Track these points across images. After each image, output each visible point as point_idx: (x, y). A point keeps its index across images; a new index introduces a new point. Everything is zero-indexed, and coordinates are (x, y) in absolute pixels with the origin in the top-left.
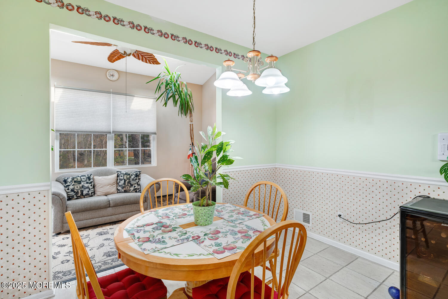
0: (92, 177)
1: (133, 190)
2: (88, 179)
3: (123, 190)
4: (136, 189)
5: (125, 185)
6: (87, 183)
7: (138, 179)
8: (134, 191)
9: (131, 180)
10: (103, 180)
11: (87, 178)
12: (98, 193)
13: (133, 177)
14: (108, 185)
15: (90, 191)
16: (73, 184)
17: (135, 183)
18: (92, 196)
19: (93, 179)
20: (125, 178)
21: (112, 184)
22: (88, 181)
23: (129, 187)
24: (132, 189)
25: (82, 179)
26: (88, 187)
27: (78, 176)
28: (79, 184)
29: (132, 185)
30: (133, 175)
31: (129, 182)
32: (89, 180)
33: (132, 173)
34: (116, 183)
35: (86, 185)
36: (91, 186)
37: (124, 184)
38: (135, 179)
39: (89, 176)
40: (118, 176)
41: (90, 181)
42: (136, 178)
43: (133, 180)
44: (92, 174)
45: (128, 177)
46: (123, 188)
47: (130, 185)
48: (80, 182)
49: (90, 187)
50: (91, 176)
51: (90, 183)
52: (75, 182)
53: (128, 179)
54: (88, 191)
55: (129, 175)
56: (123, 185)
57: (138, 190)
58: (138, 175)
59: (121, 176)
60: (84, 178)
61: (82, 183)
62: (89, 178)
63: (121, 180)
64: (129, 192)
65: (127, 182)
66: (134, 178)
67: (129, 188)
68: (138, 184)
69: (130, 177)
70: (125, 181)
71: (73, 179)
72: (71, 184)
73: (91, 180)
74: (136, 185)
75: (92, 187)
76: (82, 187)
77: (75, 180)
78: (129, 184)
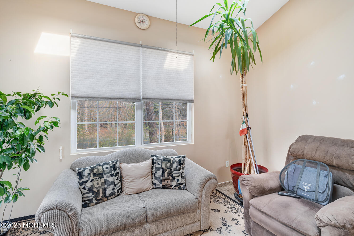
0: (118, 165)
1: (176, 186)
2: (112, 169)
3: (161, 186)
4: (180, 184)
5: (164, 178)
6: (112, 175)
7: (182, 168)
8: (177, 188)
9: (173, 170)
10: (133, 169)
11: (111, 167)
12: (126, 190)
13: (175, 165)
14: (141, 177)
15: (116, 188)
16: (91, 179)
17: (178, 175)
18: (118, 195)
19: (120, 168)
20: (164, 166)
21: (146, 176)
22: (113, 172)
23: (169, 181)
24: (174, 183)
25: (105, 169)
26: (113, 183)
27: (100, 165)
28: (101, 178)
29: (174, 178)
30: (175, 163)
31: (170, 174)
32: (115, 170)
33: (172, 159)
34: (150, 173)
35: (111, 179)
36: (117, 179)
37: (163, 175)
38: (178, 169)
39: (114, 163)
40: (153, 163)
41: (116, 172)
42: (179, 167)
43: (175, 170)
44: (118, 161)
45: (168, 164)
46: (161, 182)
47: (171, 178)
48: (101, 175)
49: (116, 182)
50: (116, 163)
51: (116, 176)
52: (95, 175)
53: (168, 169)
54: (113, 189)
55: (169, 161)
56: (161, 178)
57: (182, 186)
58: (182, 162)
59: (158, 164)
60: (107, 168)
61: (105, 177)
62: (114, 167)
63: (158, 169)
64: (170, 188)
65: (166, 173)
66: (177, 167)
67: (169, 183)
68: (183, 175)
69: (171, 165)
70: (164, 171)
71: (92, 170)
72: (89, 179)
73: (118, 171)
74: (180, 178)
75: (118, 181)
76: (105, 182)
77: (95, 171)
78: (170, 176)
